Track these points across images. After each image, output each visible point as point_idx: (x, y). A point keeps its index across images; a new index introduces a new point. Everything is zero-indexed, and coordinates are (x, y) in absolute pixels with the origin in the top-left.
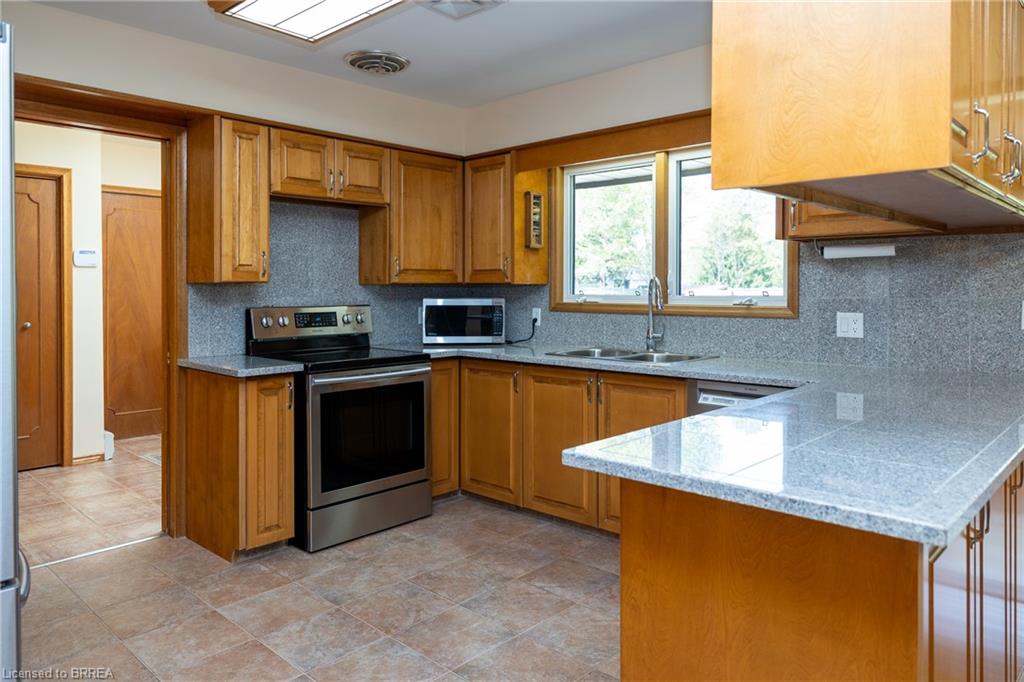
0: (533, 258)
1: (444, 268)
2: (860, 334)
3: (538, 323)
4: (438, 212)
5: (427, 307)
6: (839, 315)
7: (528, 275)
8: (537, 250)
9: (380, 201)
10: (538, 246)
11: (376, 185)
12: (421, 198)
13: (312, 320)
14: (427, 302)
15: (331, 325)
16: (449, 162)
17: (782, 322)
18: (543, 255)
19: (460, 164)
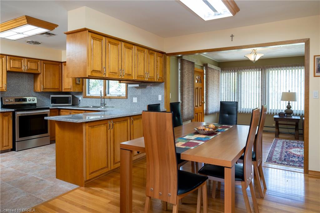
0: (78, 86)
1: (56, 88)
2: (136, 102)
3: (81, 101)
4: (54, 75)
5: (52, 97)
6: (134, 98)
7: (77, 90)
8: (79, 84)
9: (38, 72)
10: (79, 83)
11: (37, 69)
12: (50, 71)
13: (20, 100)
14: (52, 96)
15: (25, 101)
16: (57, 63)
17: (125, 99)
18: (81, 85)
19: (61, 64)
